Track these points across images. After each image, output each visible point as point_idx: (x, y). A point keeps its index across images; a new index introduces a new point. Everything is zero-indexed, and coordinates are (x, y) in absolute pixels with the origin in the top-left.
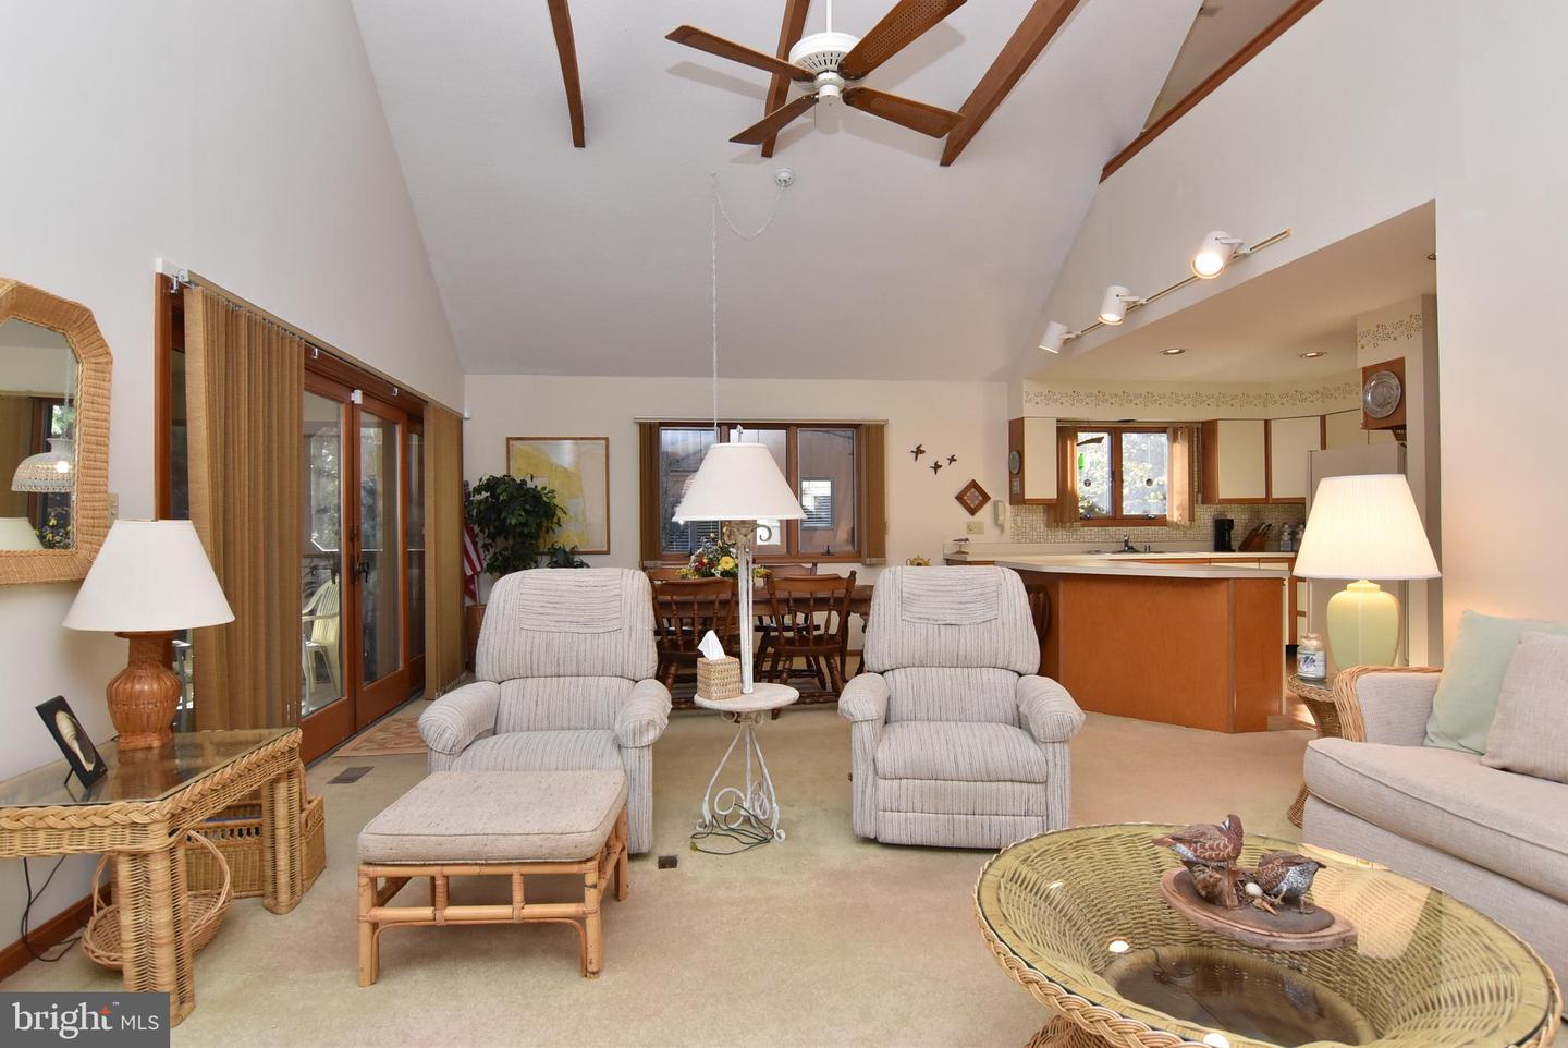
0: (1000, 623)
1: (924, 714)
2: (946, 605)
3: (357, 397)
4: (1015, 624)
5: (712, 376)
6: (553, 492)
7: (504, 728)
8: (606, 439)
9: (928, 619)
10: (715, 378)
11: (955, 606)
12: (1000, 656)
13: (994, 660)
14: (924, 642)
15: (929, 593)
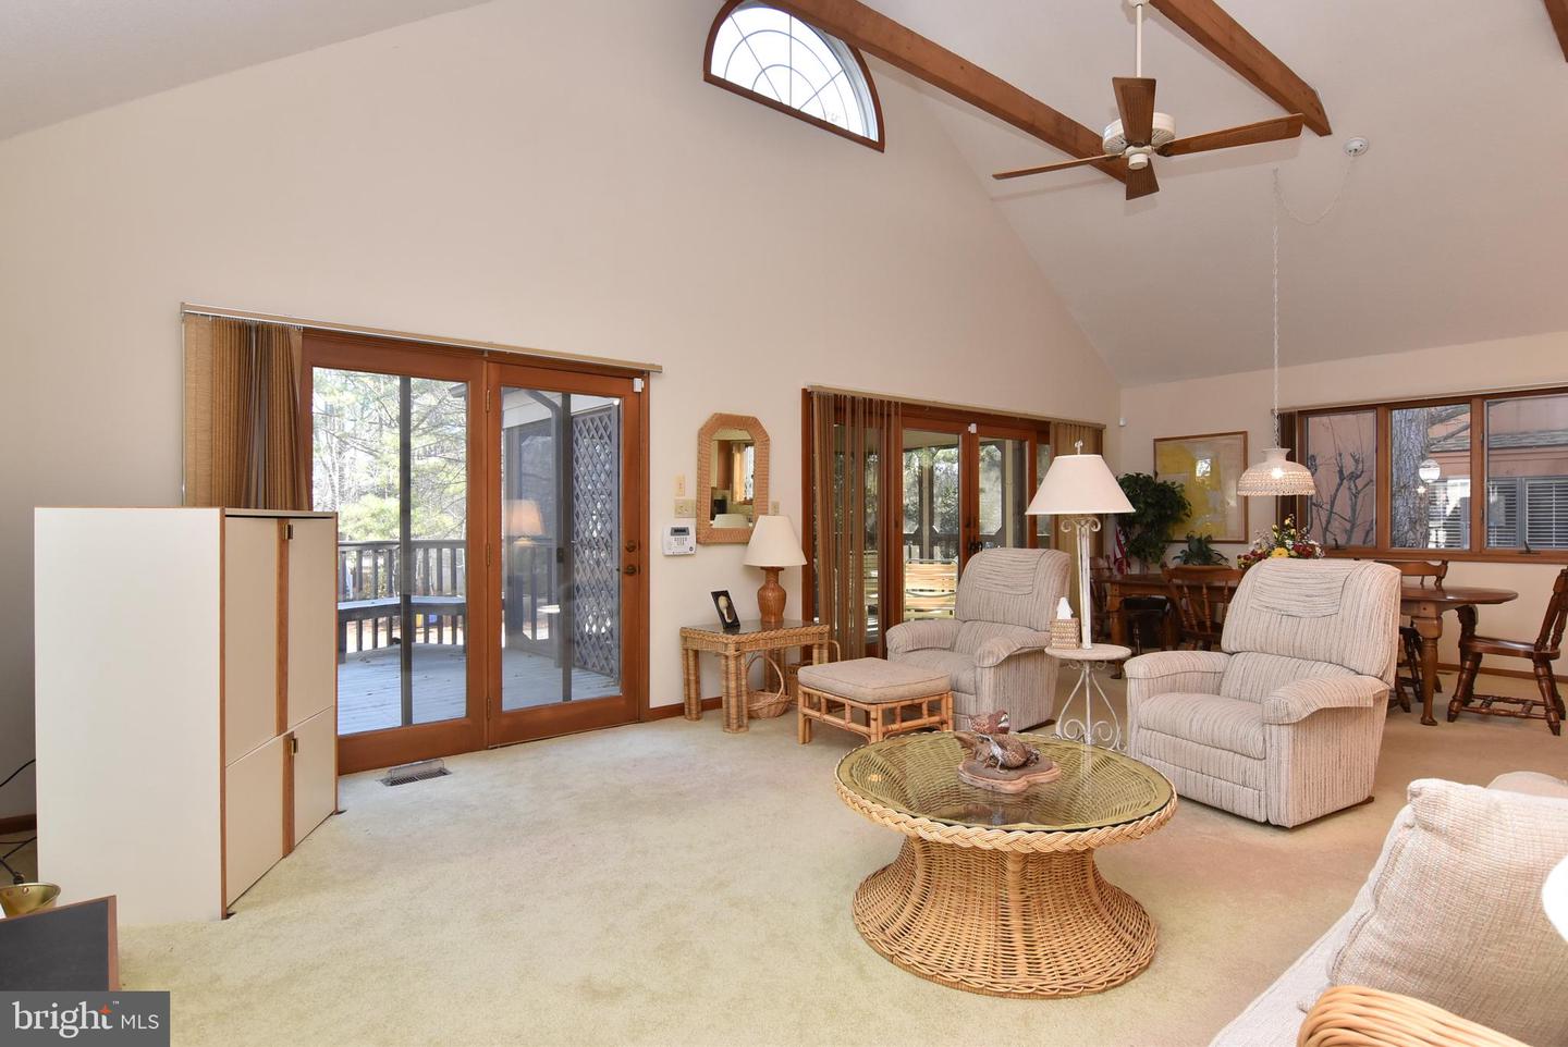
0: (1339, 619)
1: (1247, 695)
2: (1293, 597)
3: (973, 428)
4: (1355, 621)
5: (1273, 367)
6: (1182, 486)
7: (956, 649)
8: (1245, 433)
9: (1273, 609)
10: (1276, 369)
11: (1302, 598)
12: (1334, 653)
13: (1327, 656)
14: (1265, 629)
15: (1281, 584)
